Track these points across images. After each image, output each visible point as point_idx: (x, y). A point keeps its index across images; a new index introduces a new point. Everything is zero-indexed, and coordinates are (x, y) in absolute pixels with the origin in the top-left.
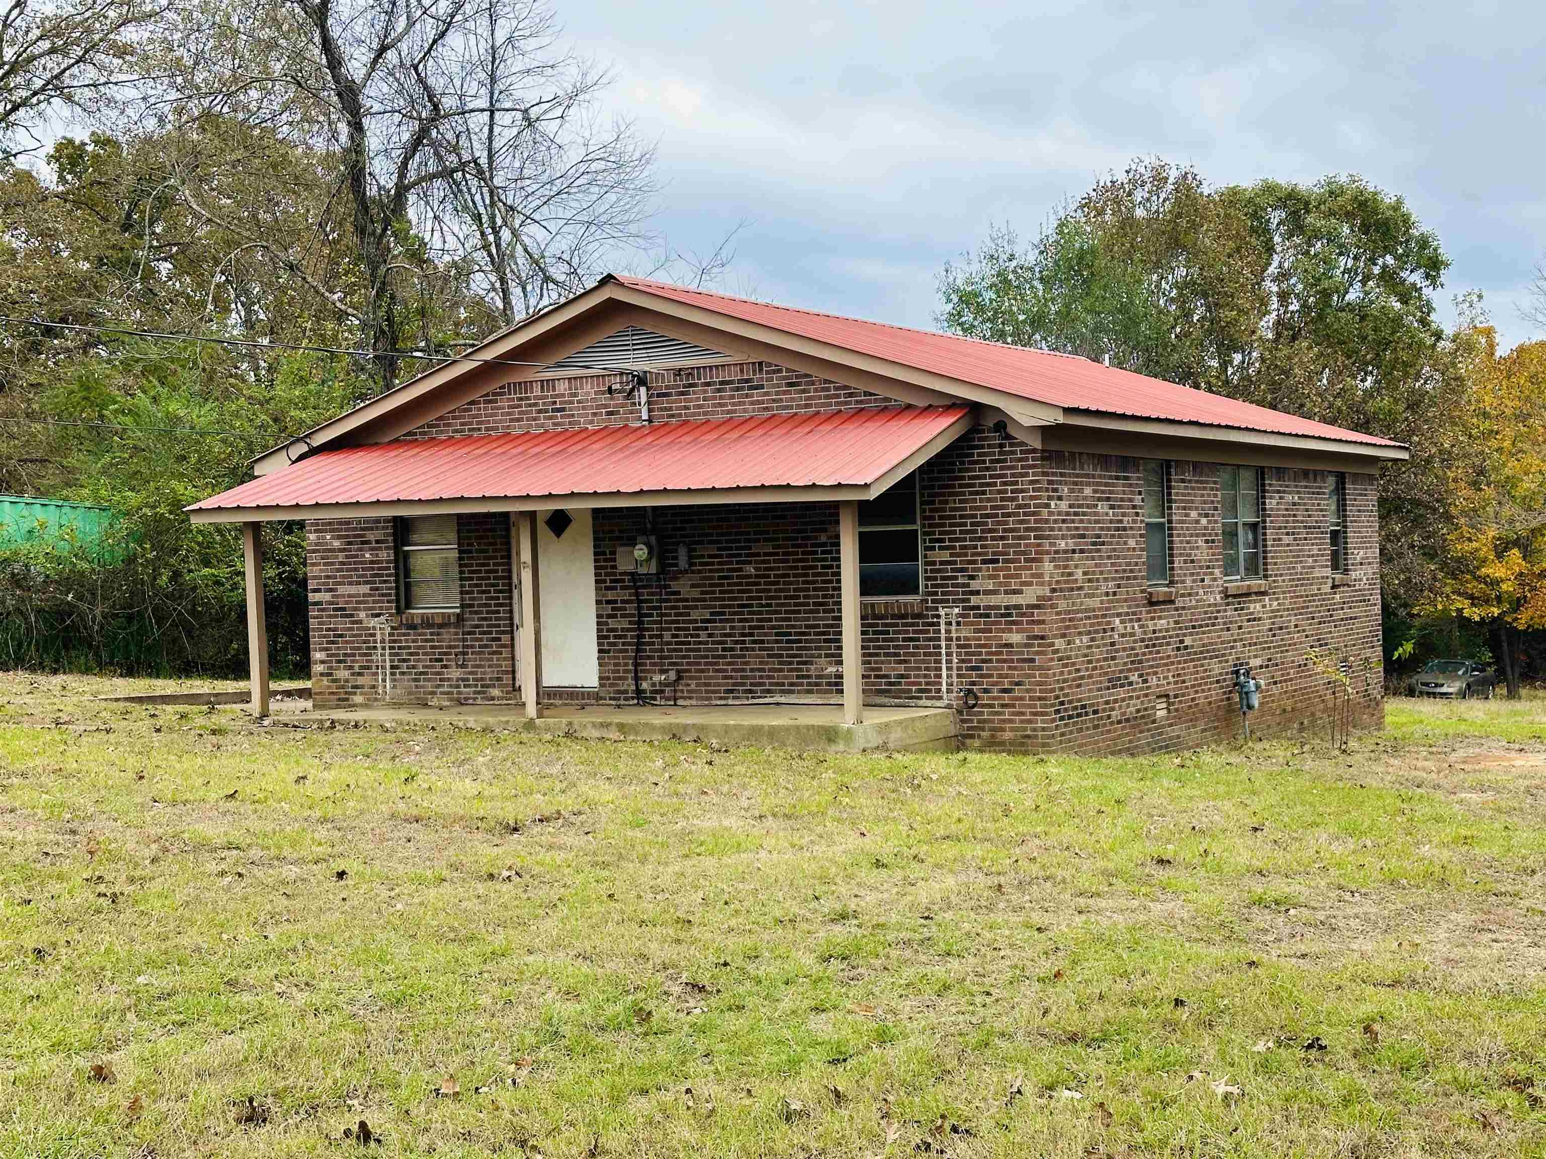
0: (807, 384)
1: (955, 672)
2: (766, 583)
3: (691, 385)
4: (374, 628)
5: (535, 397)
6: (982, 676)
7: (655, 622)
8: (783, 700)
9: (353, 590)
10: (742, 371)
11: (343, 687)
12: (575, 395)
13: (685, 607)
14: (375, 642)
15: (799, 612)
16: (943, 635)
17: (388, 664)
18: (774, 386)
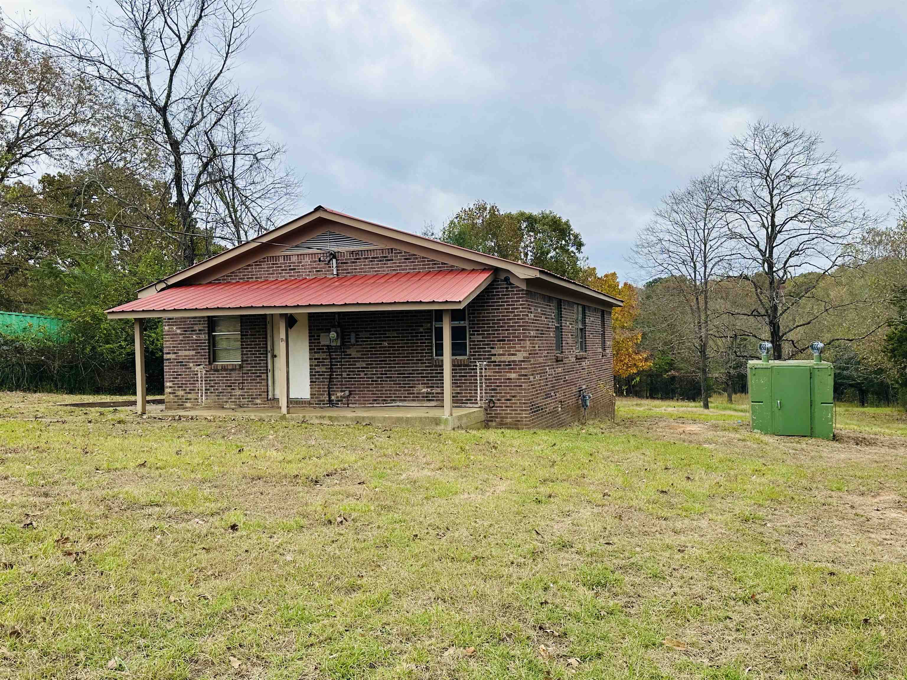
0: (414, 258)
1: (484, 392)
2: (393, 350)
3: (357, 259)
4: (197, 371)
5: (281, 264)
6: (497, 393)
7: (339, 368)
8: (401, 404)
9: (187, 353)
10: (383, 252)
11: (181, 399)
12: (300, 262)
13: (353, 361)
14: (198, 378)
15: (409, 363)
16: (478, 374)
17: (204, 388)
18: (398, 260)
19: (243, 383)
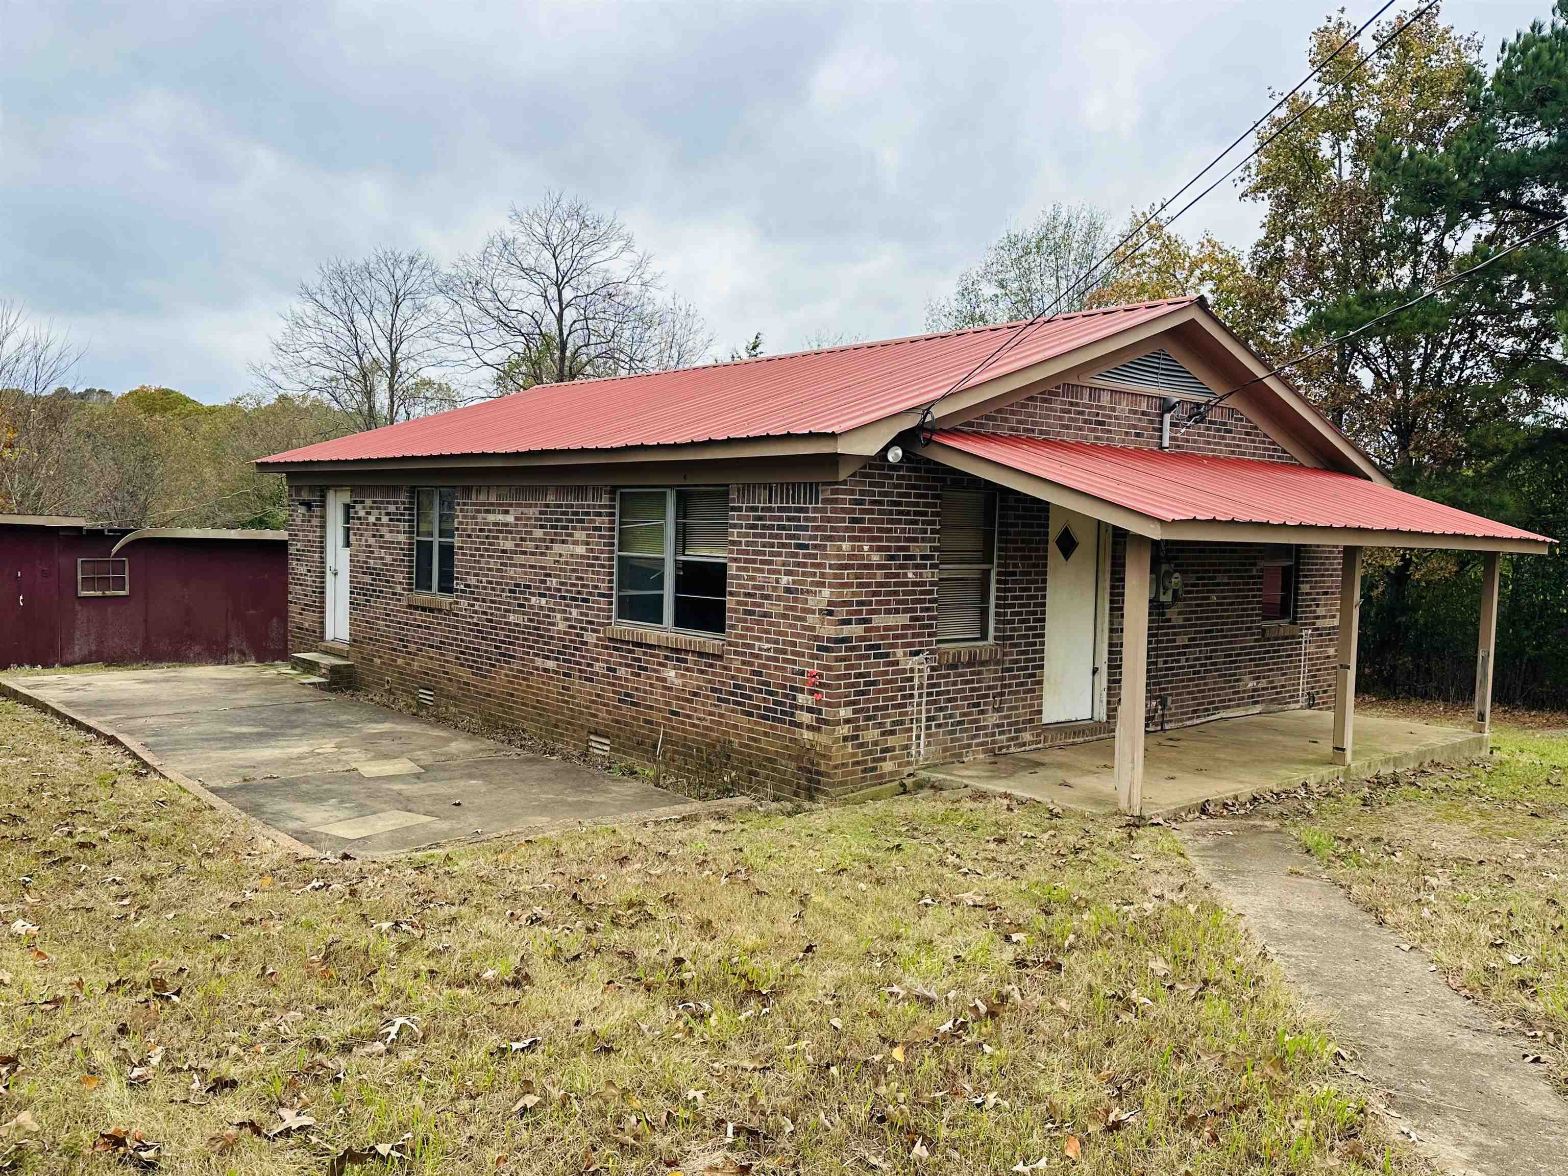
1: (1306, 681)
2: (1222, 611)
4: (912, 670)
5: (1084, 405)
6: (1316, 682)
8: (1224, 715)
9: (891, 620)
11: (870, 753)
12: (1115, 410)
13: (1172, 634)
14: (912, 688)
15: (1237, 636)
16: (1304, 652)
17: (924, 716)
19: (1002, 694)
